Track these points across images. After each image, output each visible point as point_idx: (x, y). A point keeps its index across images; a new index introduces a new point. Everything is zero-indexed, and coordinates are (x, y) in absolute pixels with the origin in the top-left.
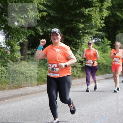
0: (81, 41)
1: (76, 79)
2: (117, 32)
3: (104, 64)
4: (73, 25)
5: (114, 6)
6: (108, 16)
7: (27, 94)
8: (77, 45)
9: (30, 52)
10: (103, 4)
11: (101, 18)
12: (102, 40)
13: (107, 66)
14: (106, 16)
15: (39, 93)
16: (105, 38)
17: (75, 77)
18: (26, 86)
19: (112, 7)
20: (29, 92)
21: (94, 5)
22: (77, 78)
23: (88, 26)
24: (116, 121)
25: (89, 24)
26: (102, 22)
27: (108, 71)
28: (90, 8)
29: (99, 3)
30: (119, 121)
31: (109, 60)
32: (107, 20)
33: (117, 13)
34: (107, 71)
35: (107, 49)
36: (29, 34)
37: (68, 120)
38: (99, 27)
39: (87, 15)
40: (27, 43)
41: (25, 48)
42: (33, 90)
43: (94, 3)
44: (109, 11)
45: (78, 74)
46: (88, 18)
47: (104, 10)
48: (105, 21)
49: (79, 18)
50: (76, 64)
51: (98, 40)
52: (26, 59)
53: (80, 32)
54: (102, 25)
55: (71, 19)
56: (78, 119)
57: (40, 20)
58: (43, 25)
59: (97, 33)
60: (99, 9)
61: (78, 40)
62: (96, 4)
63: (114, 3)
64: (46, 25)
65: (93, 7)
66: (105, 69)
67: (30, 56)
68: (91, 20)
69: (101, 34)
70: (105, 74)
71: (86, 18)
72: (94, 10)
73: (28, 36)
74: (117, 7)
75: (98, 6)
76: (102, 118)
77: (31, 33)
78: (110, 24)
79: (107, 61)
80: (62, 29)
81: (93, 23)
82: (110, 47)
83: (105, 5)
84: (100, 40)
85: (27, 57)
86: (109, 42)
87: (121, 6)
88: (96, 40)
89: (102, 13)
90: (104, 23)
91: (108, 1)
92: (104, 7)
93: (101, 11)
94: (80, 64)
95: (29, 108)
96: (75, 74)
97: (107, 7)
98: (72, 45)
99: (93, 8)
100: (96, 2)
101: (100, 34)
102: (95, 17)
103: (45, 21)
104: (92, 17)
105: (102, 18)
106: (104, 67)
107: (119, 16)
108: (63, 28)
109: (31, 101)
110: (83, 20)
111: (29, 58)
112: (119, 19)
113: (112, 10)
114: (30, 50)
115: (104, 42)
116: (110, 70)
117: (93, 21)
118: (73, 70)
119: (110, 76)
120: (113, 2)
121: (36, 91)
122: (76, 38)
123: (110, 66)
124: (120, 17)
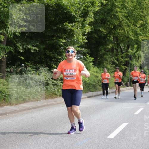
0: (62, 58)
1: (57, 98)
2: (99, 49)
3: (86, 82)
4: (55, 41)
5: (97, 21)
6: (91, 32)
7: (6, 114)
8: (59, 61)
9: (9, 70)
10: (86, 19)
11: (83, 34)
12: (85, 57)
13: (89, 84)
14: (89, 32)
15: (18, 113)
16: (87, 54)
17: (56, 96)
18: (5, 106)
19: (94, 23)
20: (8, 112)
21: (76, 20)
22: (58, 96)
23: (69, 42)
24: (99, 141)
25: (71, 40)
26: (84, 38)
27: (91, 89)
28: (72, 23)
29: (81, 18)
30: (103, 142)
31: (91, 78)
32: (89, 35)
33: (100, 29)
34: (89, 89)
35: (90, 66)
36: (7, 51)
37: (49, 141)
38: (81, 42)
39: (69, 30)
40: (6, 60)
41: (3, 65)
42: (12, 110)
43: (76, 18)
44: (91, 26)
45: (59, 92)
46: (70, 34)
47: (86, 25)
48: (87, 37)
49: (60, 34)
50: (57, 82)
51: (80, 57)
52: (5, 77)
53: (62, 48)
54: (85, 41)
55: (52, 34)
56: (60, 140)
57: (20, 36)
58: (23, 42)
59: (79, 49)
60: (82, 25)
61: (60, 56)
62: (78, 19)
63: (97, 19)
64: (26, 41)
65: (75, 22)
66: (87, 87)
67: (9, 73)
68: (73, 36)
69: (84, 50)
70: (88, 92)
71: (68, 34)
72: (77, 25)
73: (7, 52)
74: (99, 23)
75: (81, 21)
76: (85, 139)
77: (9, 50)
78: (92, 40)
79: (90, 79)
80: (42, 45)
81: (76, 39)
82: (93, 65)
83: (88, 20)
84: (82, 57)
85: (6, 74)
86: (92, 59)
87: (104, 22)
88: (78, 56)
89: (84, 29)
90: (87, 39)
91: (91, 16)
92: (86, 23)
93: (83, 26)
94: (62, 82)
95: (7, 129)
96: (56, 93)
97: (89, 23)
98: (53, 62)
99: (75, 24)
100: (78, 17)
101: (82, 51)
102: (77, 33)
103: (25, 37)
104: (74, 33)
105: (85, 34)
106: (86, 86)
107: (102, 31)
108: (44, 44)
109: (10, 121)
110: (65, 36)
111: (7, 76)
112: (102, 35)
113: (95, 25)
114: (9, 68)
115: (87, 59)
116: (93, 88)
117: (75, 37)
118: (54, 89)
119: (93, 94)
120: (96, 17)
121: (16, 111)
122: (58, 54)
123: (92, 84)
124: (103, 33)
